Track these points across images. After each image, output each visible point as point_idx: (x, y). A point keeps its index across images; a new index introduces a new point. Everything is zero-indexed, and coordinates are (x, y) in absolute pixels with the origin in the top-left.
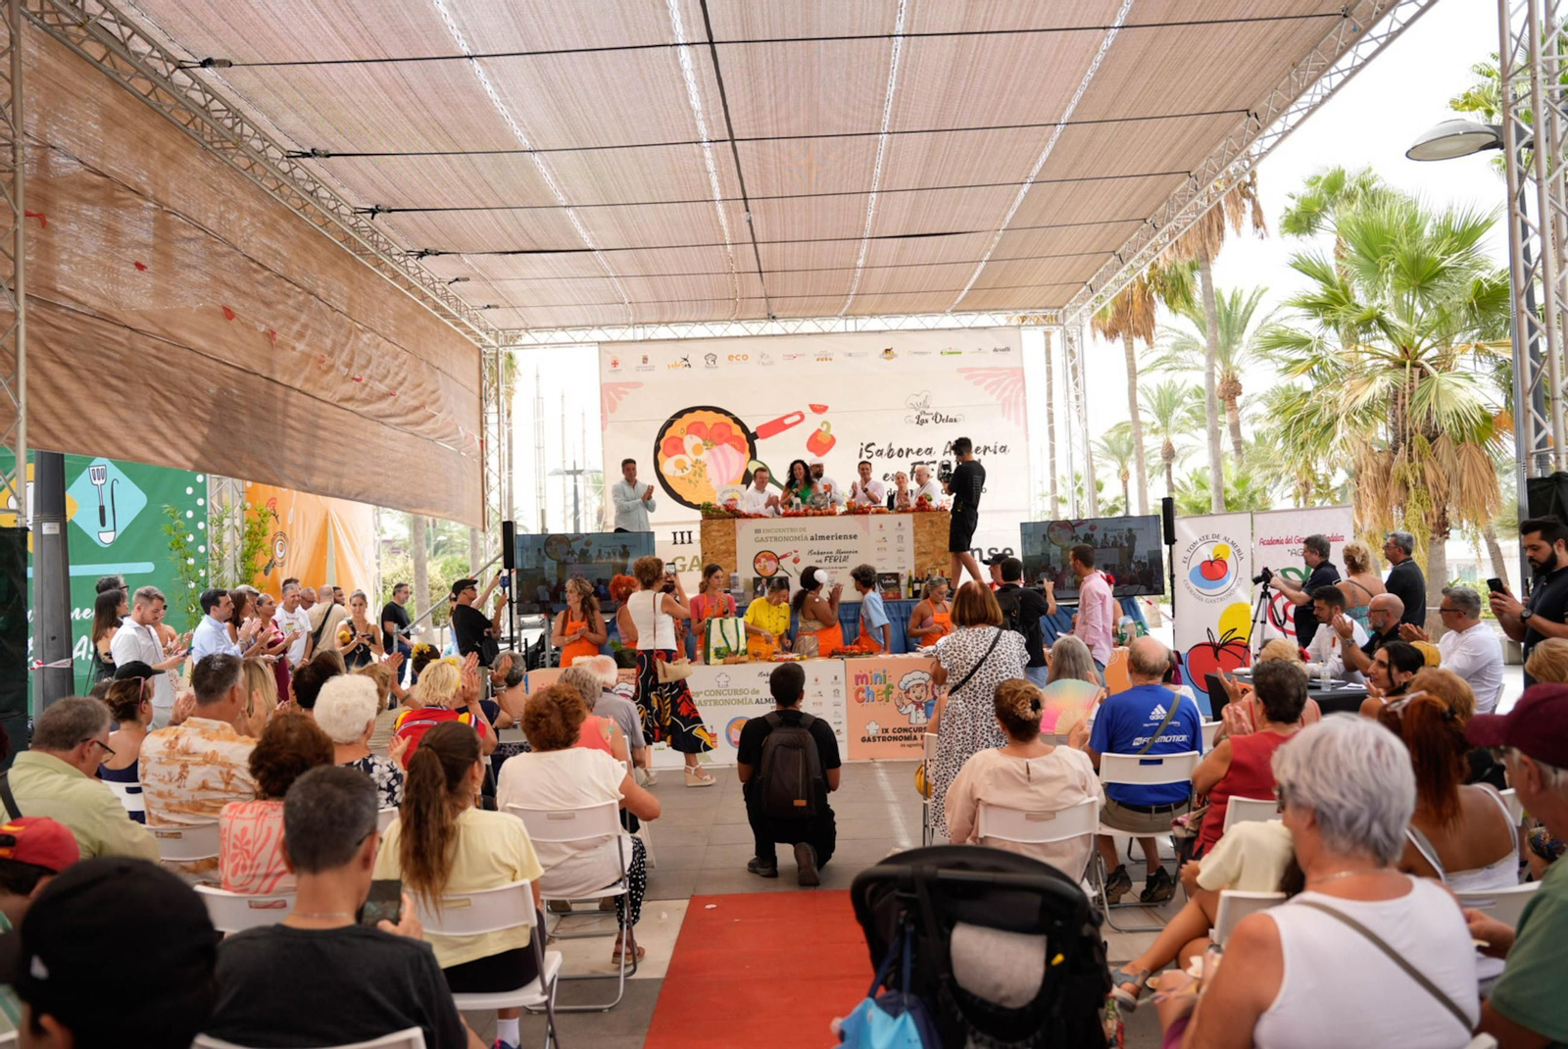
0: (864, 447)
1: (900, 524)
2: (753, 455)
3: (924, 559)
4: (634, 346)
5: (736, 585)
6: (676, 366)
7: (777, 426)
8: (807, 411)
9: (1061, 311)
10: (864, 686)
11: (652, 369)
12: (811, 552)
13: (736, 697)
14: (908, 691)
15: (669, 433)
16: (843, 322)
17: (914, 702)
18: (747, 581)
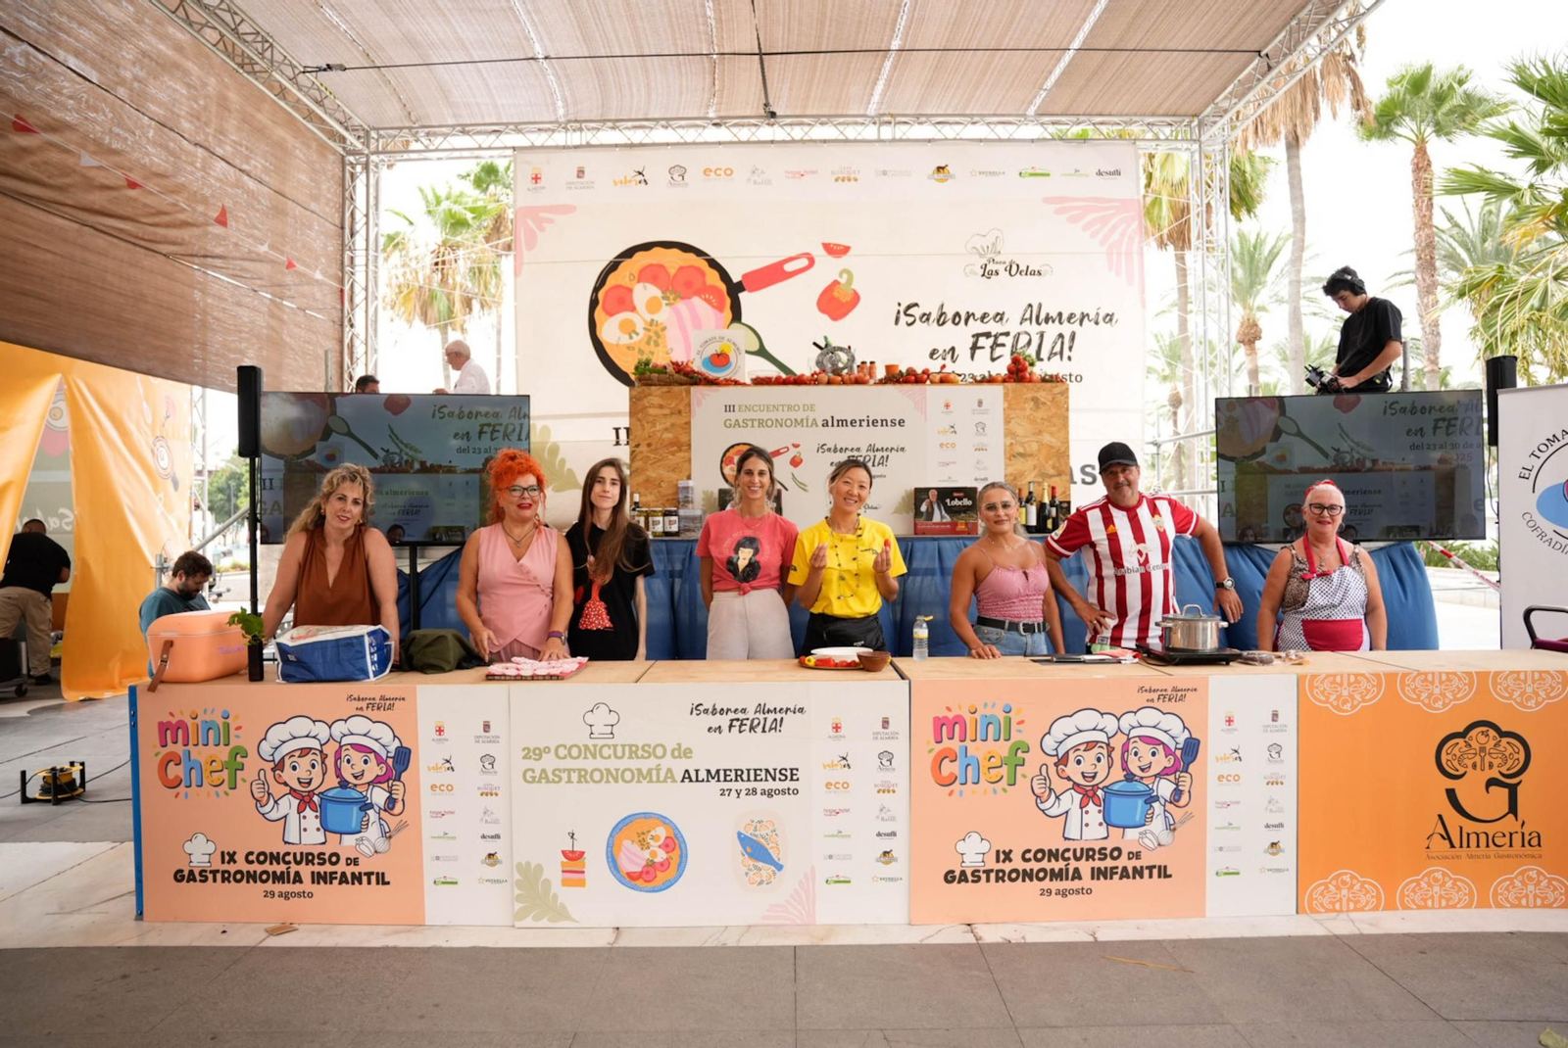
0: (902, 309)
1: (980, 403)
2: (737, 316)
3: (1020, 465)
4: (565, 154)
5: (687, 501)
6: (626, 181)
7: (773, 274)
8: (819, 253)
9: (1196, 123)
10: (955, 744)
11: (590, 186)
12: (822, 448)
13: (634, 764)
14: (1063, 760)
15: (612, 280)
16: (875, 128)
17: (1076, 786)
18: (707, 496)
